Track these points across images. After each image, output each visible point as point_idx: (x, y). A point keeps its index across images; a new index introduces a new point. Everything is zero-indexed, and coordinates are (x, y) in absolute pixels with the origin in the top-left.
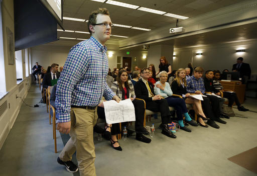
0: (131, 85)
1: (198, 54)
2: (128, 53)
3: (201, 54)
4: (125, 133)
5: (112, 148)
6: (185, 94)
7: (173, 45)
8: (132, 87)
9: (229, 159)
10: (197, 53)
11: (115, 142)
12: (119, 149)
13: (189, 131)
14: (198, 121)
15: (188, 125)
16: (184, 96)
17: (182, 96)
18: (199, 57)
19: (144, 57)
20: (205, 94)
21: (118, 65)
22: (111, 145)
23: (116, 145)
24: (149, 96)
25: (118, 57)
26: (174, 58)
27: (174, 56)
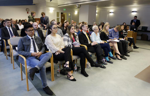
0: (77, 35)
1: (111, 13)
2: (65, 10)
3: (113, 13)
4: (76, 69)
5: (69, 81)
6: (108, 40)
7: (96, 6)
8: (77, 37)
9: (135, 77)
10: (110, 11)
11: (71, 76)
12: (74, 80)
13: (112, 63)
14: (116, 57)
15: (110, 59)
16: (108, 41)
17: (107, 41)
18: (111, 15)
19: (76, 13)
20: (119, 40)
21: (57, 18)
22: (68, 78)
23: (72, 78)
24: (89, 43)
25: (57, 13)
26: (97, 14)
27: (97, 13)
